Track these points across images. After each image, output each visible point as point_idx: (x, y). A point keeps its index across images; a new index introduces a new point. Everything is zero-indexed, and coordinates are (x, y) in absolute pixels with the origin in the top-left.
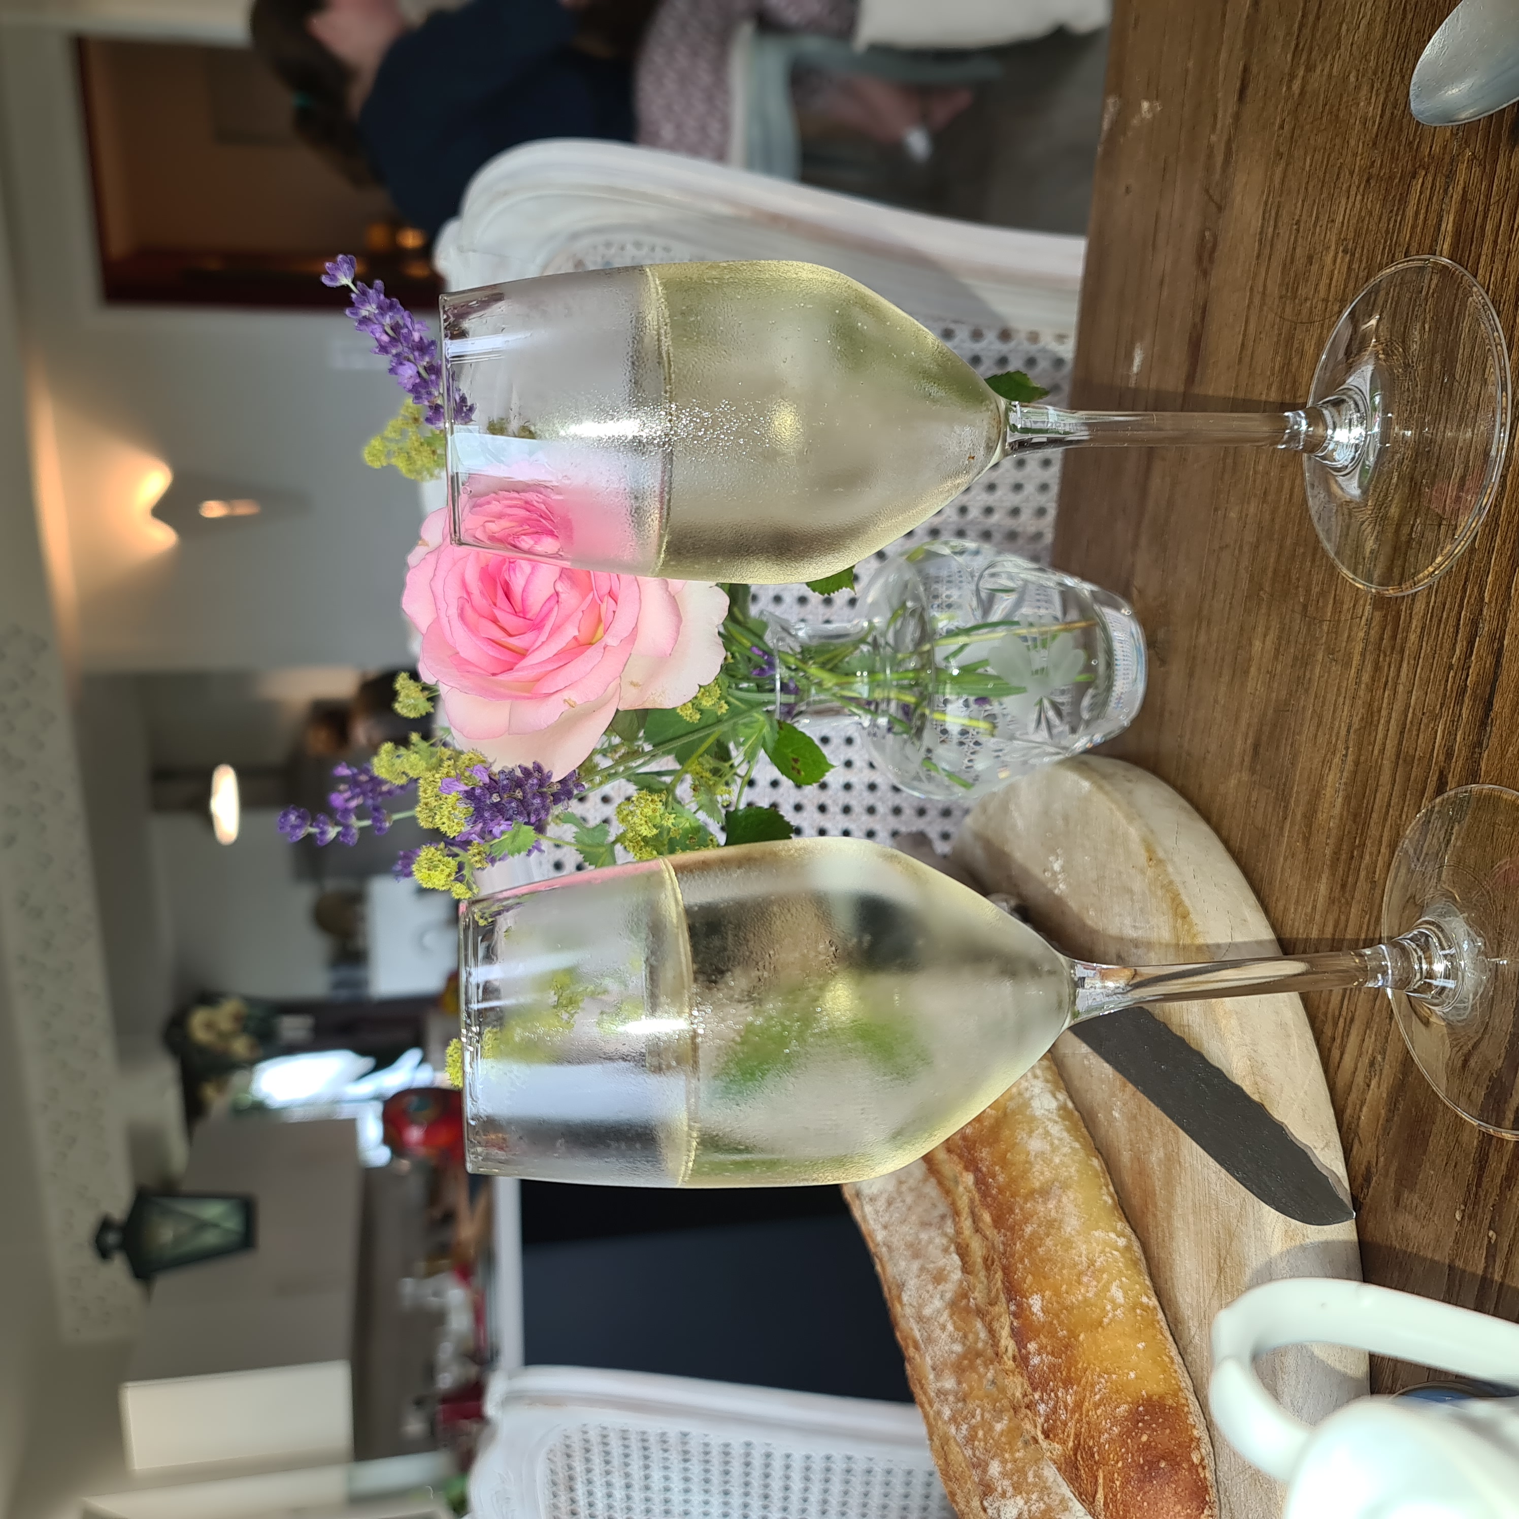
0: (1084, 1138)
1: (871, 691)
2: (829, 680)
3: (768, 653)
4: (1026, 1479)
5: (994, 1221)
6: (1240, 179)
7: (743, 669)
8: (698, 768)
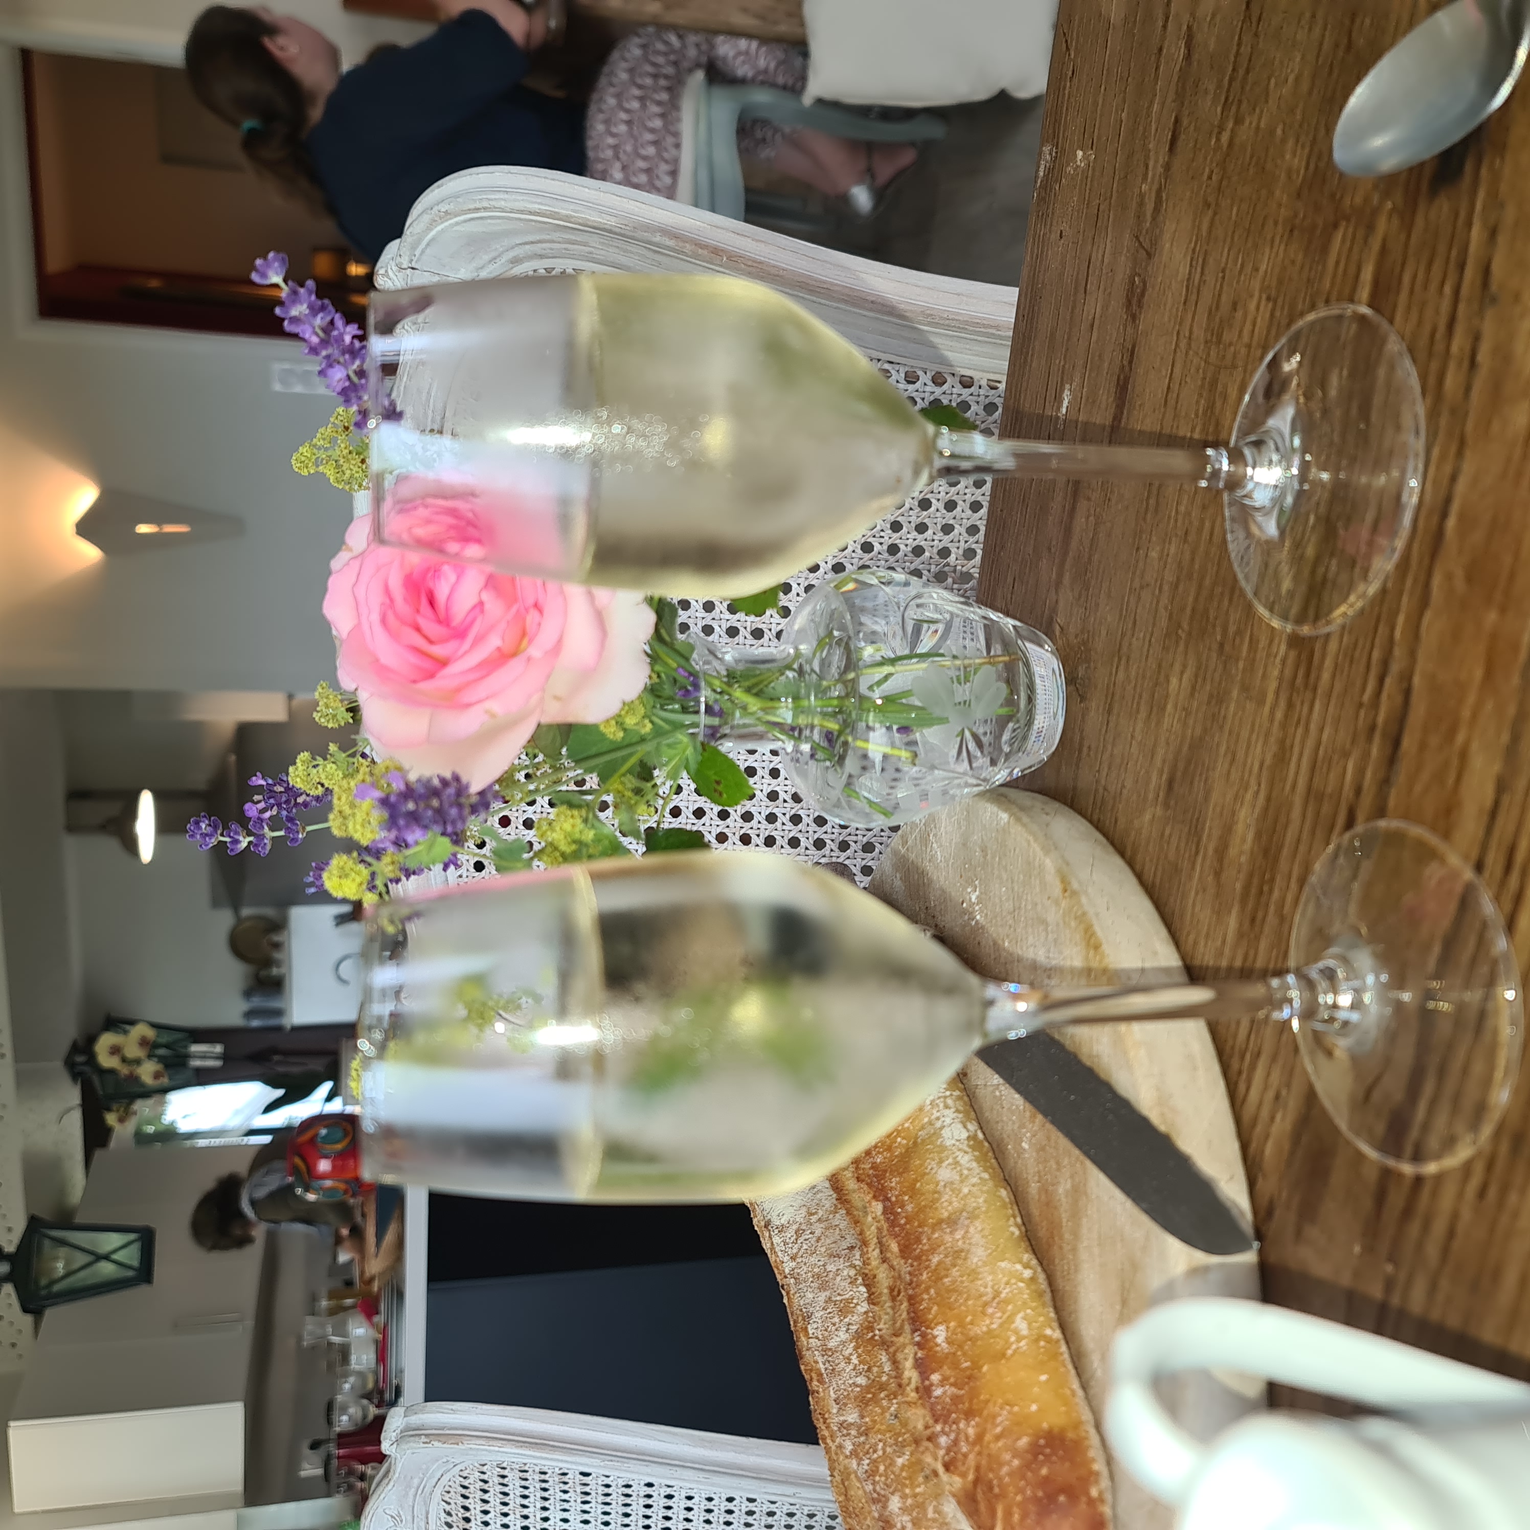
0: (992, 1167)
1: (795, 716)
2: (754, 704)
3: (693, 674)
4: (925, 1515)
5: (901, 1251)
6: (1169, 227)
7: (668, 690)
8: (620, 787)
